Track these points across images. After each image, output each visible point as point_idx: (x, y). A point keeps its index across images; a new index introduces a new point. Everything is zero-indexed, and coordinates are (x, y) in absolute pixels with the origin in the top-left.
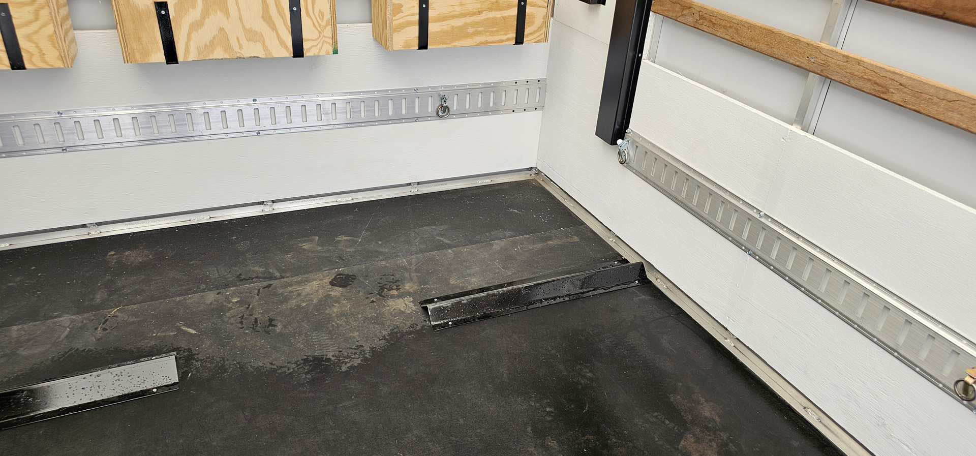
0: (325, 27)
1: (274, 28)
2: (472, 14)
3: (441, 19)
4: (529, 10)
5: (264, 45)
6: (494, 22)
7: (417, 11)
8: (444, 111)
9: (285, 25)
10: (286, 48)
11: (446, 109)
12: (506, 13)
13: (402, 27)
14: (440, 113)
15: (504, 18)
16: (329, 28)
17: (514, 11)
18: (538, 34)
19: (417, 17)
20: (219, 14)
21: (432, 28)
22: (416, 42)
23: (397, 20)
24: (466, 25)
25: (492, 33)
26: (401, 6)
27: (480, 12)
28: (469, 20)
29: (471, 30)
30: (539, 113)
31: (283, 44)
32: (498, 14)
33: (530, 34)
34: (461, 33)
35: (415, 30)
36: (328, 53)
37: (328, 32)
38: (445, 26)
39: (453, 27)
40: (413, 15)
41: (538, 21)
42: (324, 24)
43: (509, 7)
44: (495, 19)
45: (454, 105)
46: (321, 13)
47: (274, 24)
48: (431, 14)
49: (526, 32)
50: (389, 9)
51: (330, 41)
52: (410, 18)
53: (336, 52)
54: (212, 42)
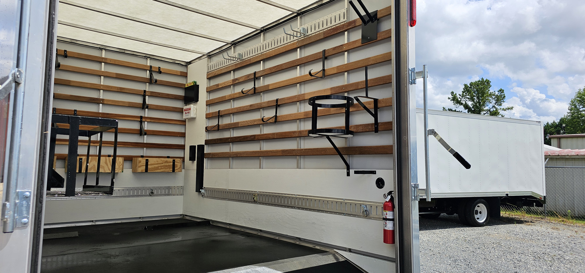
0: (120, 166)
1: (107, 165)
2: (160, 164)
3: (151, 165)
4: (176, 163)
5: (104, 169)
6: (166, 166)
7: (145, 162)
8: (152, 194)
9: (110, 165)
10: (110, 170)
11: (152, 193)
12: (169, 164)
13: (141, 166)
14: (151, 194)
15: (169, 165)
16: (122, 166)
17: (172, 164)
18: (179, 170)
19: (145, 164)
20: (94, 161)
21: (149, 167)
22: (145, 170)
23: (140, 165)
24: (158, 167)
25: (166, 169)
26: (141, 161)
27: (162, 163)
28: (159, 165)
29: (160, 168)
30: (182, 197)
31: (109, 169)
32: (167, 164)
33: (177, 169)
34: (157, 168)
35: (144, 167)
36: (120, 172)
37: (121, 167)
38: (153, 166)
39: (155, 167)
40: (144, 163)
41: (179, 166)
42: (120, 165)
43: (170, 162)
44: (166, 165)
45: (155, 192)
46: (120, 162)
47: (107, 164)
48: (149, 163)
49: (175, 169)
50: (138, 162)
51: (121, 169)
52: (143, 164)
53: (123, 172)
54: (91, 168)
